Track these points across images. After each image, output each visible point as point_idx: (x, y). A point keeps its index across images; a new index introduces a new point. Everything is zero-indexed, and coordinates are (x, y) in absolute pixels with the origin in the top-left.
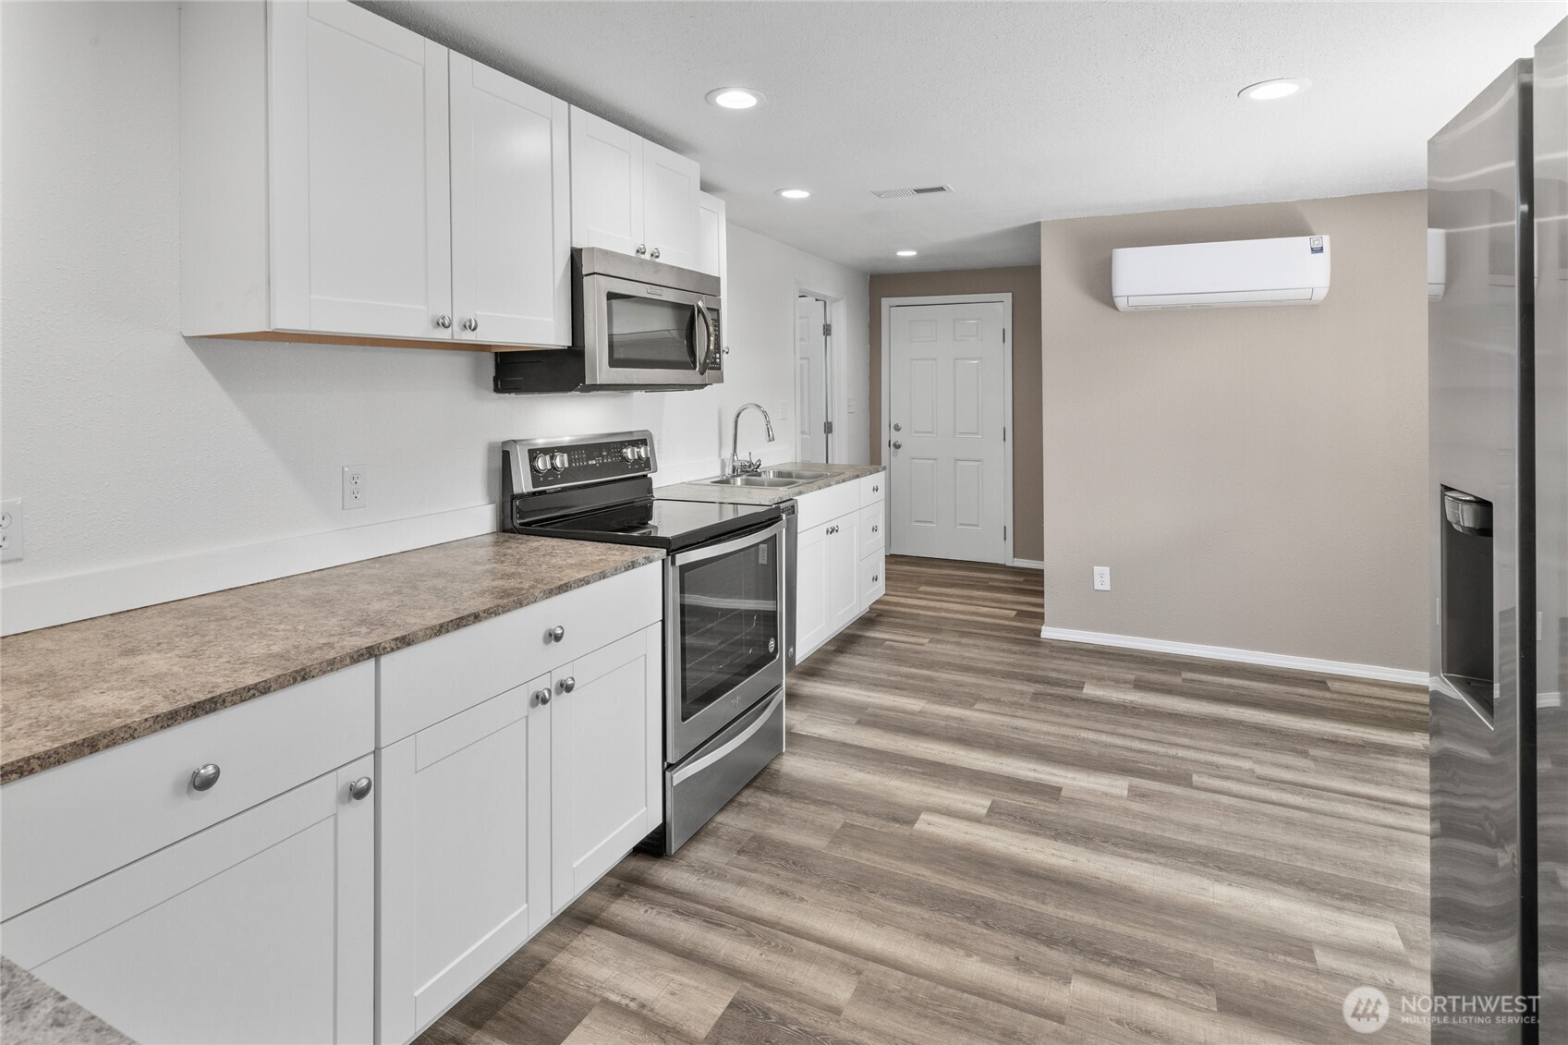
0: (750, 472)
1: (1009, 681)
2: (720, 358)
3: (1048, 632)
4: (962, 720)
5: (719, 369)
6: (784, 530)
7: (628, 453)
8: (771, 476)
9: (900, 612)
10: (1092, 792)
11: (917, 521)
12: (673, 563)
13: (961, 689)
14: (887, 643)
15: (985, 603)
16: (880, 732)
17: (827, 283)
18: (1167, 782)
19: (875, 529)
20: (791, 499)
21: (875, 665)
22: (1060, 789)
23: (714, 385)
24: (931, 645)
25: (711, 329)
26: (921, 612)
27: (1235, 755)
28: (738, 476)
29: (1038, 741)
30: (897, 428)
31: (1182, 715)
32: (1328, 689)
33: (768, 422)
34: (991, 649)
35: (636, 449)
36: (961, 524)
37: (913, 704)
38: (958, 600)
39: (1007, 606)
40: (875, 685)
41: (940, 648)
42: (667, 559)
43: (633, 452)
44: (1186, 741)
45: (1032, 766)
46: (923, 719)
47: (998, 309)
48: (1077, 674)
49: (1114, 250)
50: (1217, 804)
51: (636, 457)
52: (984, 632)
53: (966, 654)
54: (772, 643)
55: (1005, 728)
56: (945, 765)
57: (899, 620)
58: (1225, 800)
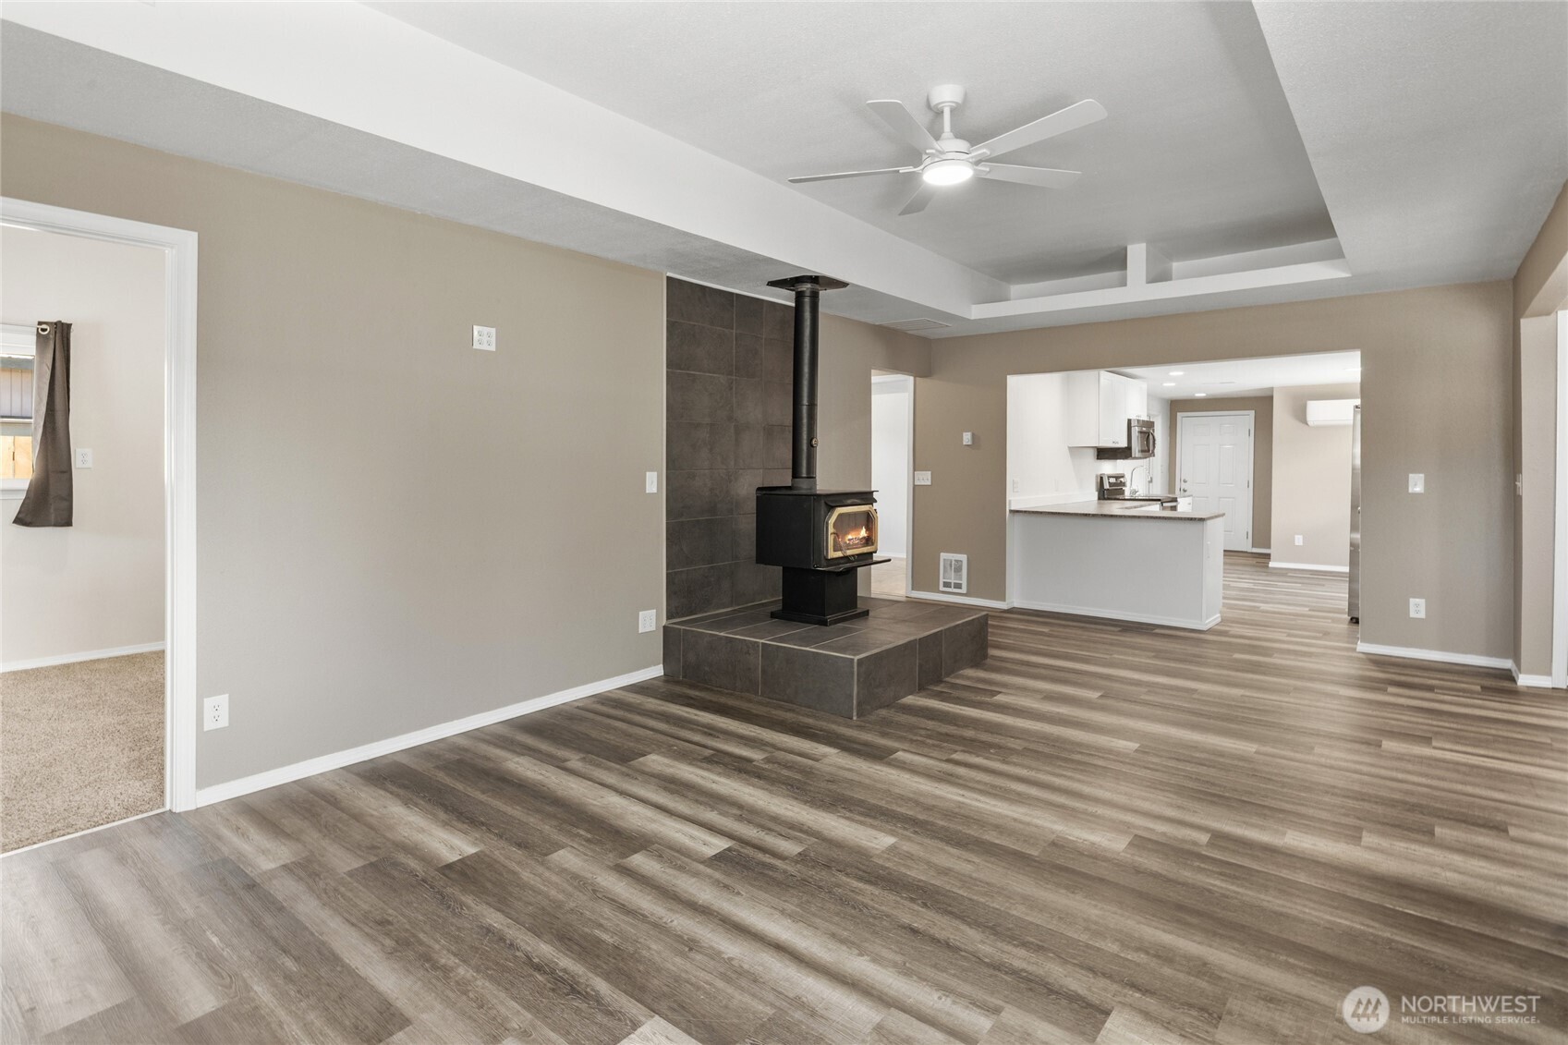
30: (1185, 481)
47: (1247, 419)
49: (1307, 402)
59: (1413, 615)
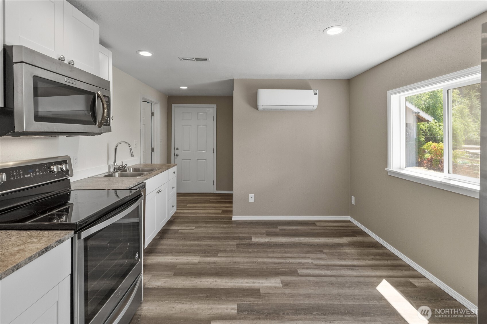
0: (122, 170)
1: (227, 240)
2: (109, 120)
3: (235, 218)
4: (215, 263)
5: (109, 125)
6: (143, 201)
7: (55, 168)
8: (131, 171)
9: (182, 217)
10: (270, 288)
11: (184, 181)
12: (79, 237)
13: (212, 248)
14: (180, 231)
15: (211, 209)
16: (184, 278)
17: (152, 97)
18: (291, 276)
19: (173, 188)
20: (143, 182)
21: (177, 242)
22: (259, 290)
23: (107, 133)
24: (197, 229)
25: (105, 106)
26: (190, 215)
27: (305, 258)
28: (116, 172)
29: (245, 267)
30: (177, 149)
31: (285, 244)
32: (316, 226)
33: (131, 149)
34: (217, 227)
35: (59, 166)
36: (199, 181)
37: (194, 259)
38: (201, 209)
39: (218, 209)
40: (178, 253)
41: (200, 230)
42: (75, 236)
43: (57, 168)
44: (289, 255)
45: (246, 281)
46: (200, 266)
48: (248, 233)
49: (258, 90)
50: (309, 281)
51: (60, 170)
52: (213, 220)
53: (210, 231)
54: (137, 255)
55: (232, 263)
56: (214, 289)
57: (182, 220)
58: (311, 279)
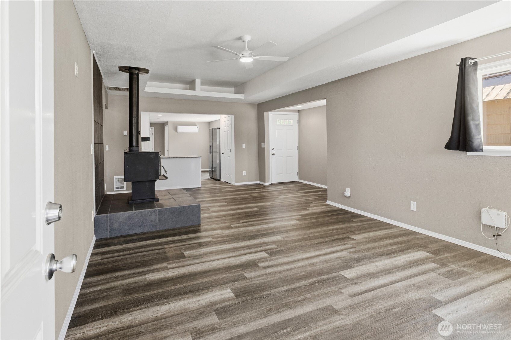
59: (244, 175)
